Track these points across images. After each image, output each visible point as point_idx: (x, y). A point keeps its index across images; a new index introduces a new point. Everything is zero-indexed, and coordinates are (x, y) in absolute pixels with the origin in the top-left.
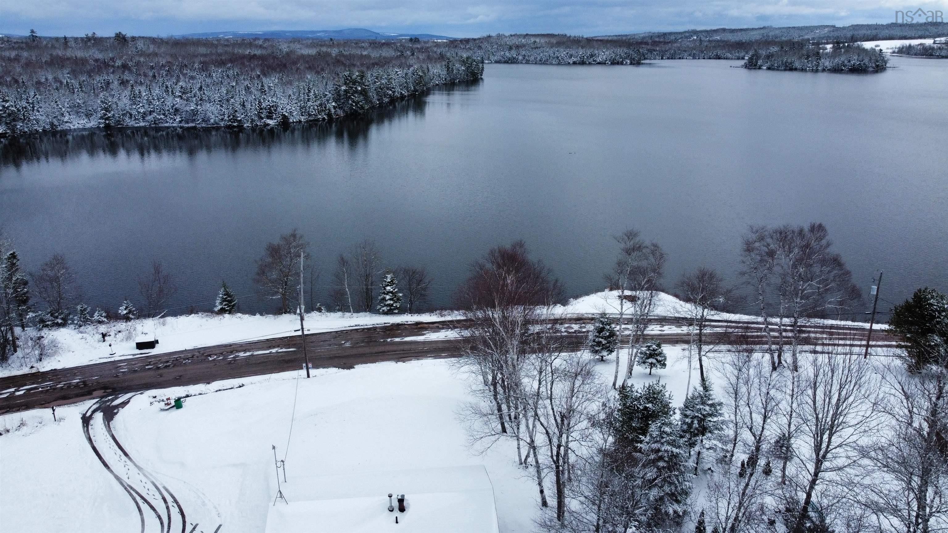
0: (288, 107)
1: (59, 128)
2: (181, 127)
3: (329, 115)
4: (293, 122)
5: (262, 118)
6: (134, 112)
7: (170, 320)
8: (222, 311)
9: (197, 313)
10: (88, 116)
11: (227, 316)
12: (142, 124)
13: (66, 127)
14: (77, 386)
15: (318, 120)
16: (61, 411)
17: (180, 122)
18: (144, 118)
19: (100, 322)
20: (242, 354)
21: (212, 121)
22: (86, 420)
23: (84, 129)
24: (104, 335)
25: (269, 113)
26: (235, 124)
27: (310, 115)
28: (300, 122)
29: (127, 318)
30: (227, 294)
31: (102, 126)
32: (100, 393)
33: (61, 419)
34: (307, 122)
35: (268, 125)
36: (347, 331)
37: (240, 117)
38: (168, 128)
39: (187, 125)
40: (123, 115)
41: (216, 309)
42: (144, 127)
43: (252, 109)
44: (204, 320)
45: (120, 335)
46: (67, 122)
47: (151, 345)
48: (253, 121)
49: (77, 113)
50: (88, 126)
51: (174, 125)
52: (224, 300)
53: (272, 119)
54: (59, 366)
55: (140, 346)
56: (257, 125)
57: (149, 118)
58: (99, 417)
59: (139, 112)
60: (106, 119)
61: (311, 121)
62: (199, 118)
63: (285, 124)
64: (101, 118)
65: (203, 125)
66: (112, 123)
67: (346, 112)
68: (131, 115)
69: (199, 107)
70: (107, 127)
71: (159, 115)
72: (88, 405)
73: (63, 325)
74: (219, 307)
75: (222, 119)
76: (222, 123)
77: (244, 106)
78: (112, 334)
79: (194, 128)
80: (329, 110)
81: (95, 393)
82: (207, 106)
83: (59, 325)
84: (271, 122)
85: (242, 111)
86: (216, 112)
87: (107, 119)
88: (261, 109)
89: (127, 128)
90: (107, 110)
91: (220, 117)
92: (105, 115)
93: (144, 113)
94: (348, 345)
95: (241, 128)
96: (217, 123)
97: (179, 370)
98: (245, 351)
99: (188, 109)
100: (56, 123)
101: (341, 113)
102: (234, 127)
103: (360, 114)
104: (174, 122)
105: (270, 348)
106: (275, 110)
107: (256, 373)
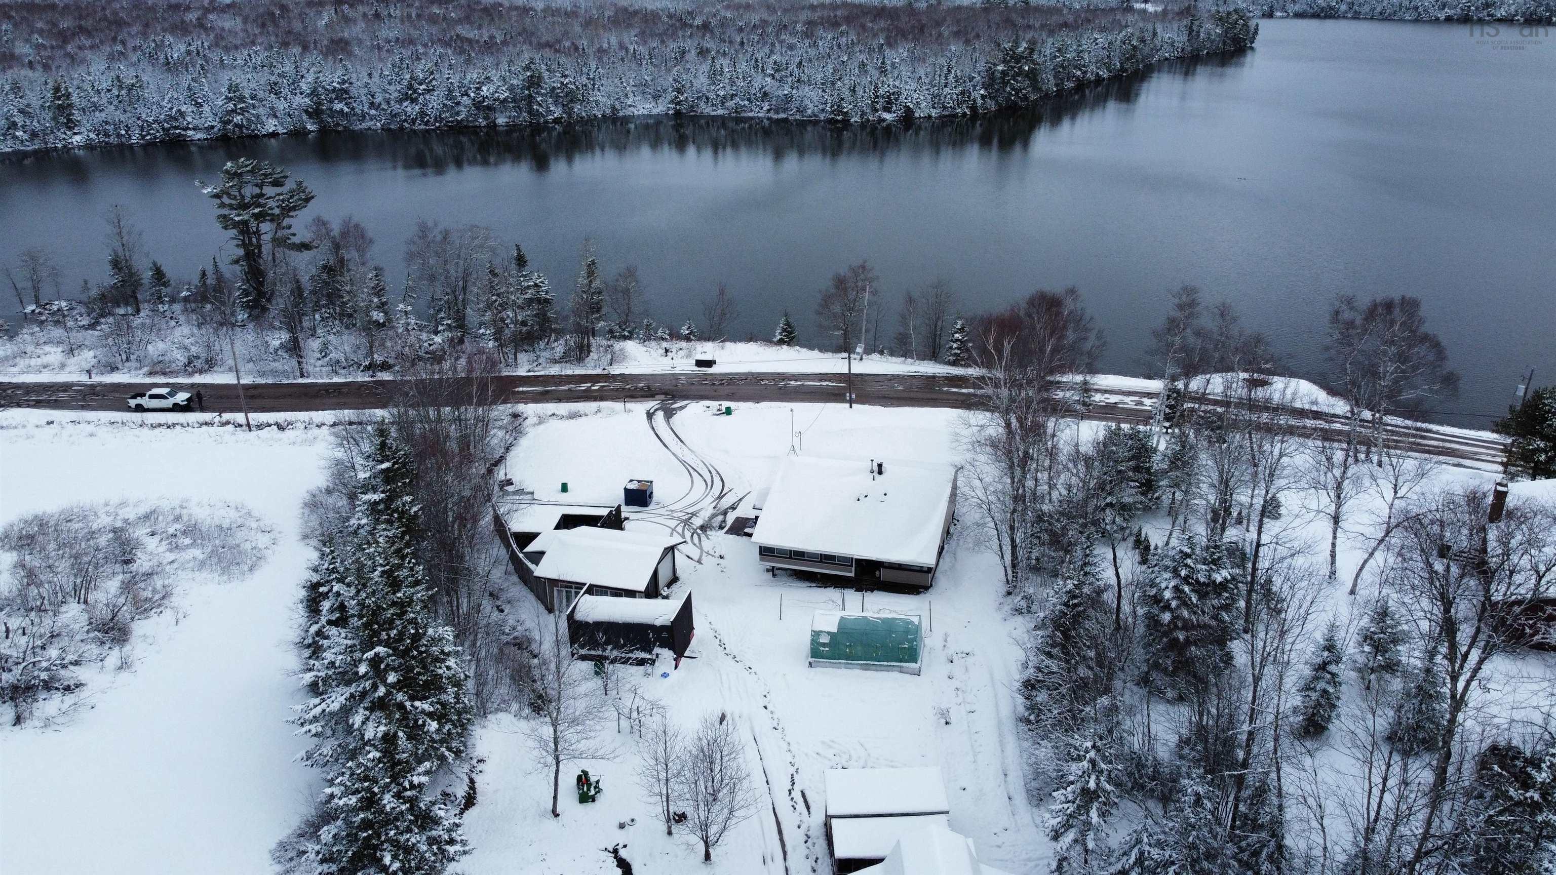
0: (916, 96)
1: (621, 114)
2: (769, 119)
3: (973, 108)
4: (920, 117)
5: (877, 111)
6: (712, 95)
7: (728, 344)
8: (781, 342)
9: (756, 341)
10: (656, 97)
11: (785, 347)
12: (720, 112)
13: (629, 112)
14: (642, 389)
15: (955, 116)
16: (629, 405)
17: (769, 111)
18: (723, 103)
19: (663, 339)
20: (793, 383)
21: (809, 111)
22: (650, 415)
23: (650, 116)
24: (667, 351)
25: (888, 103)
26: (839, 118)
27: (945, 108)
28: (930, 117)
29: (687, 339)
30: (788, 324)
31: (671, 112)
32: (662, 397)
33: (630, 411)
34: (941, 117)
35: (884, 120)
36: (903, 377)
37: (847, 107)
38: (752, 118)
39: (776, 117)
40: (698, 98)
41: (775, 340)
42: (722, 117)
43: (864, 98)
44: (761, 349)
45: (681, 353)
46: (630, 106)
47: (709, 364)
48: (863, 114)
49: (644, 93)
50: (655, 111)
51: (760, 115)
52: (784, 330)
53: (890, 112)
54: (627, 372)
55: (700, 363)
56: (868, 120)
57: (730, 104)
58: (660, 415)
59: (718, 95)
60: (677, 104)
61: (945, 116)
62: (793, 106)
63: (908, 119)
64: (671, 102)
65: (798, 117)
66: (684, 108)
67: (1000, 105)
68: (707, 98)
69: (794, 92)
70: (678, 114)
71: (742, 100)
72: (651, 404)
73: (629, 338)
74: (779, 337)
75: (823, 110)
76: (822, 117)
77: (854, 91)
78: (674, 350)
79: (786, 120)
80: (974, 101)
81: (657, 397)
82: (806, 90)
83: (626, 338)
84: (888, 117)
85: (851, 99)
86: (815, 99)
87: (679, 103)
88: (877, 97)
89: (702, 116)
90: (679, 91)
91: (821, 107)
92: (677, 97)
93: (725, 97)
94: (900, 388)
95: (846, 123)
96: (815, 116)
97: (732, 388)
98: (796, 380)
99: (780, 93)
100: (618, 106)
101: (992, 105)
102: (837, 121)
103: (1021, 107)
104: (760, 112)
105: (821, 380)
106: (896, 100)
107: (803, 400)
